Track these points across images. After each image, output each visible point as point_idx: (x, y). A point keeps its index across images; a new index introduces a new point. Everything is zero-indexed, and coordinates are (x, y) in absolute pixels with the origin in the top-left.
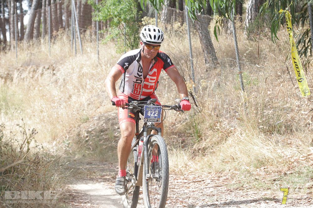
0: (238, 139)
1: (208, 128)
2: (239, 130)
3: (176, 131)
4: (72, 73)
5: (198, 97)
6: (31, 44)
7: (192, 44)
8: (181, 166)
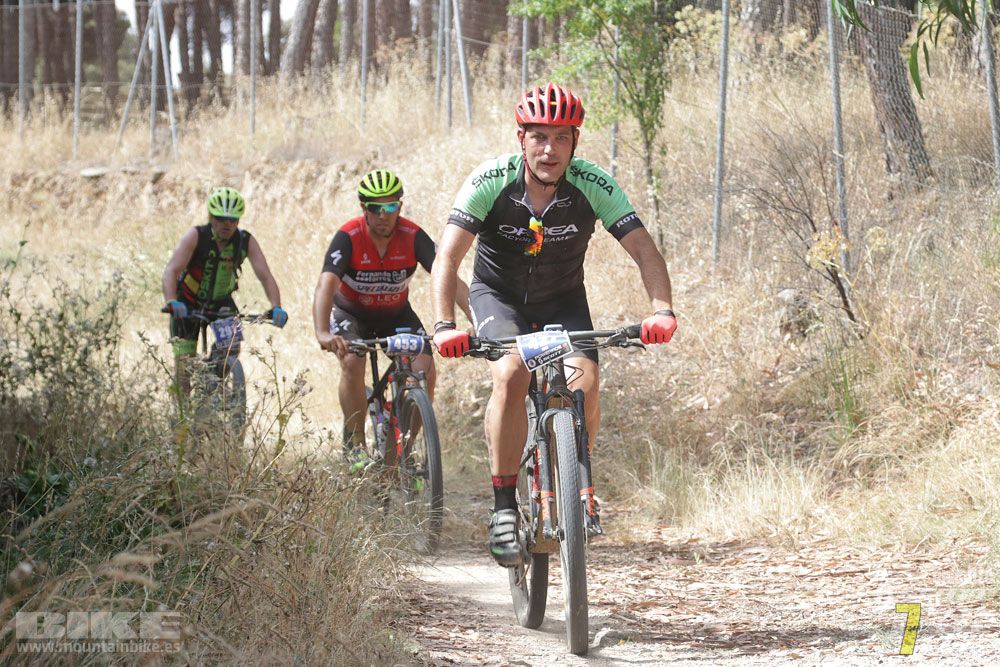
0: (988, 433)
1: (886, 394)
2: (994, 405)
3: (778, 397)
4: (434, 191)
5: (857, 287)
7: (844, 103)
8: (789, 520)
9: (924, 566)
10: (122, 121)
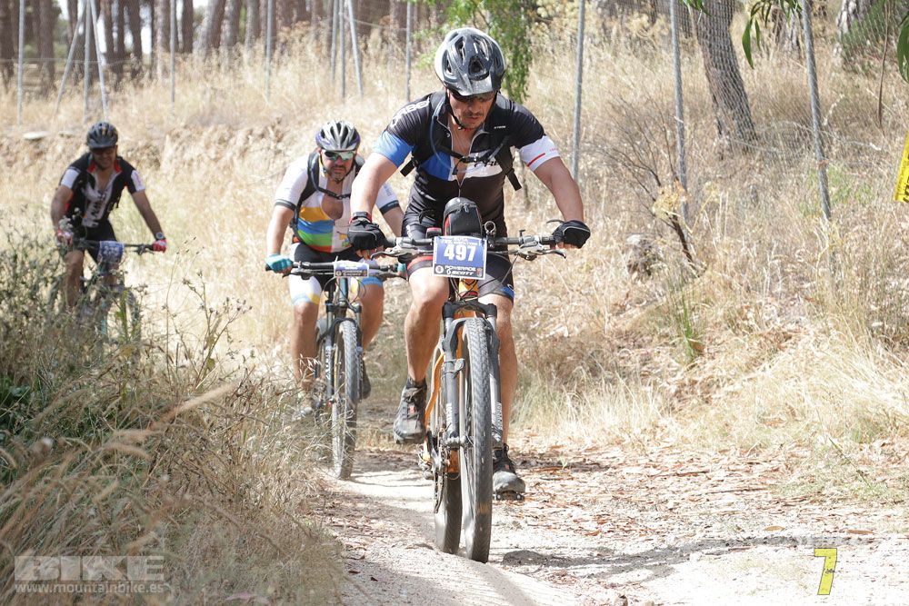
0: (807, 356)
1: (720, 324)
2: (811, 333)
3: (628, 326)
5: (694, 234)
6: (214, 62)
7: (683, 76)
8: (639, 430)
9: (755, 468)
10: (60, 91)
